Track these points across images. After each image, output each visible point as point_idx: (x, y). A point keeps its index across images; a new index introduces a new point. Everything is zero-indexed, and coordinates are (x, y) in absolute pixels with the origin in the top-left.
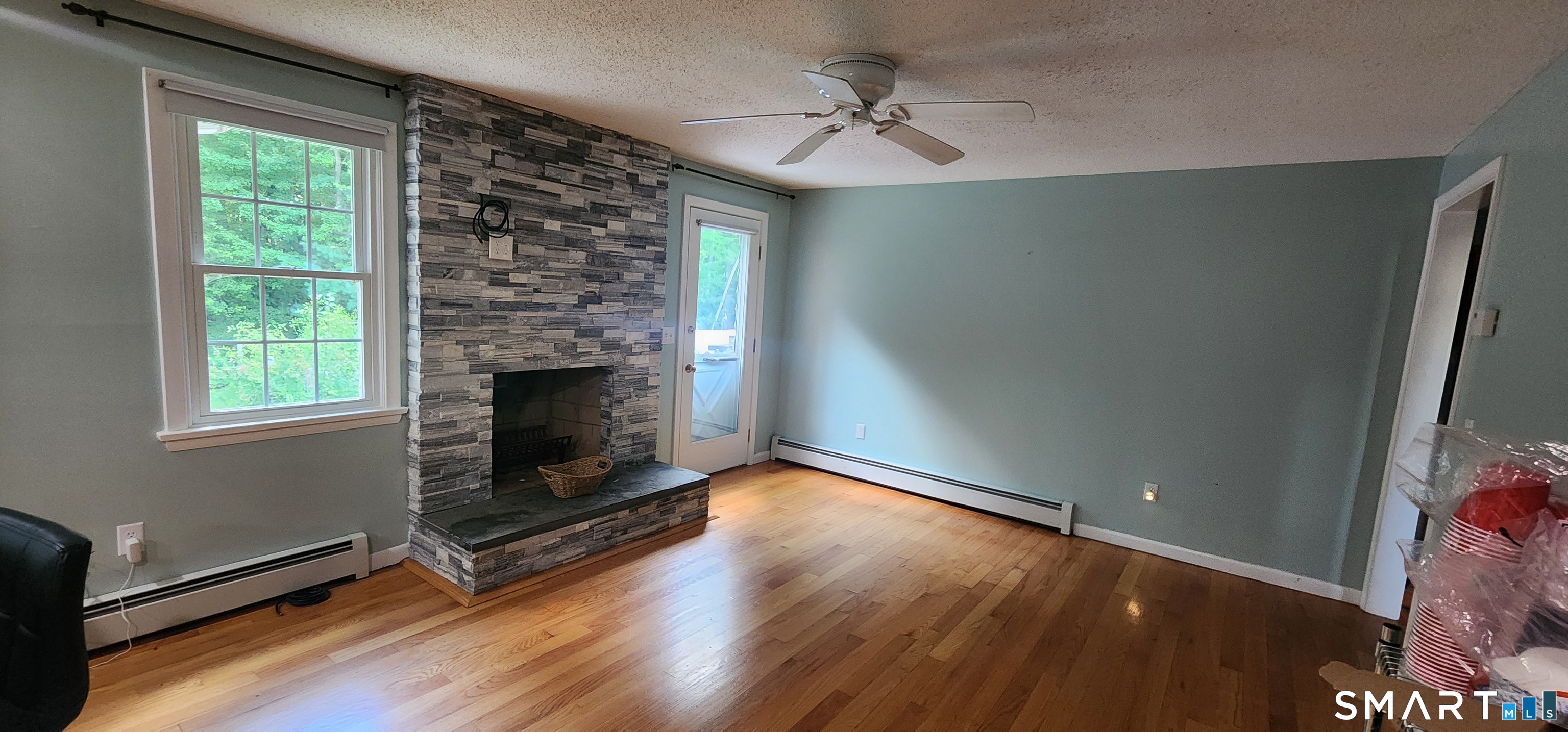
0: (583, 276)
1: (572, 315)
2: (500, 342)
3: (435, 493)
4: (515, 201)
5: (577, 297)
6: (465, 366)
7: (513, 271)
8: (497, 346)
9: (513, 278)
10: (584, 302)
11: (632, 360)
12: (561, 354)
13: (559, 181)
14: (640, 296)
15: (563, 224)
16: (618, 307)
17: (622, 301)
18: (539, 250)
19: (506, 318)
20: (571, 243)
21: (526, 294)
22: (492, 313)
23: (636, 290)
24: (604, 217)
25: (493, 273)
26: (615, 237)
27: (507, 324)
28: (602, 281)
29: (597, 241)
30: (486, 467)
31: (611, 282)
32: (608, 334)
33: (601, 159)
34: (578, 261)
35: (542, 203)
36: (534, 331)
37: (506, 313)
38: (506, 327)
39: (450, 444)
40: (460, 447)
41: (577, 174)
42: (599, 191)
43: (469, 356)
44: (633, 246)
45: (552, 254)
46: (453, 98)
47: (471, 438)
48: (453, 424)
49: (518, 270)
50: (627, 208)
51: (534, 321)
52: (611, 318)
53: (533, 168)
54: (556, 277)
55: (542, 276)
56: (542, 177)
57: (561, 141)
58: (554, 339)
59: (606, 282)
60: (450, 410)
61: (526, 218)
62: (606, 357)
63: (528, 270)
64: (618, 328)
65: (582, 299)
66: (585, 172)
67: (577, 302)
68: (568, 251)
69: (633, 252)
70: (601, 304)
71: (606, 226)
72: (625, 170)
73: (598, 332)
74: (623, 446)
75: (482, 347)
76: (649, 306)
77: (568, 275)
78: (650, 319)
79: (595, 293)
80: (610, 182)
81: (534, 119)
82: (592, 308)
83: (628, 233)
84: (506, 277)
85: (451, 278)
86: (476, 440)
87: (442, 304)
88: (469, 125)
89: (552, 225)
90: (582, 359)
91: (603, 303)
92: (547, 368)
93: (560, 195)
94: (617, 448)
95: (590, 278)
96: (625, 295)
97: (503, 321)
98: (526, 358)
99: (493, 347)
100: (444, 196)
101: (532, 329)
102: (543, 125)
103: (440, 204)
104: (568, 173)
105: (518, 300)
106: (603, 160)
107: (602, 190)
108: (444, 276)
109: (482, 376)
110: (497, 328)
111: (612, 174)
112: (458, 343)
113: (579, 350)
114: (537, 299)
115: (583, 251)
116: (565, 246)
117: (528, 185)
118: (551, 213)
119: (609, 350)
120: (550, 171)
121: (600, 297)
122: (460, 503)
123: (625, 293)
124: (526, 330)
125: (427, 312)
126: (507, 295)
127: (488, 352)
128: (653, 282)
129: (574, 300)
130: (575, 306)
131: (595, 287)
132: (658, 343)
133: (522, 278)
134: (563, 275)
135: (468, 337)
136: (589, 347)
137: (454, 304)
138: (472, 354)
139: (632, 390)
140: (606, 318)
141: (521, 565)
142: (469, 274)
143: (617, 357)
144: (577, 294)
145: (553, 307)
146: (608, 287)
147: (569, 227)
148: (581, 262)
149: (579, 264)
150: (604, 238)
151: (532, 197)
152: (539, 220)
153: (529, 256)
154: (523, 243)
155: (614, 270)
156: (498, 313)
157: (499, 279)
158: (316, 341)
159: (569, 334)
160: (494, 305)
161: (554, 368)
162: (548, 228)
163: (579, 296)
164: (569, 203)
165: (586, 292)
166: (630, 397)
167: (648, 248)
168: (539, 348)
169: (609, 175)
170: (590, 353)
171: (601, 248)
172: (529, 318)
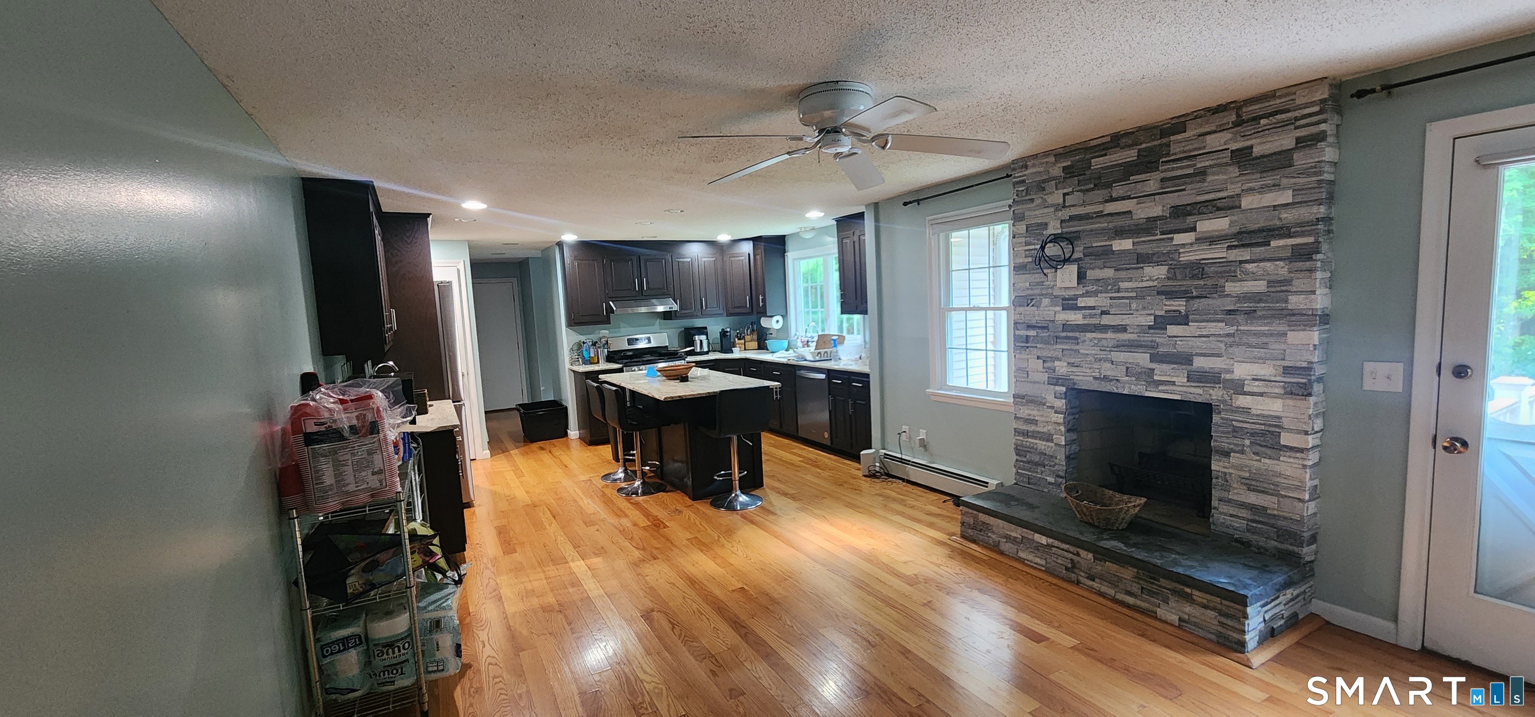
0: (1159, 293)
1: (1147, 338)
2: (1072, 360)
3: (1024, 472)
4: (1084, 231)
5: (1153, 318)
6: (1045, 377)
7: (1082, 296)
8: (1068, 363)
9: (1081, 302)
10: (1160, 324)
11: (1242, 401)
12: (1134, 379)
13: (1129, 198)
14: (1259, 313)
15: (1136, 240)
16: (1219, 328)
17: (1222, 321)
18: (1109, 273)
19: (1077, 338)
20: (1143, 259)
21: (1091, 316)
22: (1064, 334)
23: (1246, 305)
24: (1190, 219)
25: (1064, 299)
26: (1212, 240)
27: (1078, 344)
28: (1189, 297)
29: (1181, 251)
30: (1061, 467)
31: (1206, 297)
32: (1199, 363)
33: (1185, 152)
34: (1154, 278)
35: (1111, 225)
36: (1102, 352)
37: (1077, 334)
38: (1077, 347)
39: (1035, 438)
40: (1041, 442)
41: (1151, 182)
42: (1184, 190)
43: (1048, 370)
44: (1243, 246)
45: (1122, 274)
46: (1034, 166)
47: (1048, 438)
48: (1034, 422)
49: (1087, 294)
50: (1232, 197)
51: (1104, 343)
52: (1204, 342)
53: (1101, 194)
54: (1127, 298)
55: (1111, 298)
56: (1112, 200)
57: (1131, 155)
58: (1126, 363)
59: (1197, 297)
60: (1033, 410)
61: (1095, 245)
62: (1200, 391)
63: (1095, 294)
64: (1218, 355)
65: (1159, 320)
66: (1163, 175)
67: (1153, 323)
68: (1142, 268)
69: (1245, 254)
70: (1187, 324)
71: (1194, 229)
72: (1228, 149)
73: (1185, 359)
74: (1232, 516)
75: (1057, 363)
76: (1278, 327)
77: (1141, 294)
78: (1283, 347)
79: (1180, 312)
80: (1202, 173)
81: (1102, 147)
82: (1172, 330)
83: (1235, 230)
84: (1075, 302)
85: (1033, 306)
86: (1052, 441)
87: (1028, 326)
88: (1044, 181)
89: (1125, 244)
90: (1161, 388)
91: (1190, 324)
92: (1116, 391)
93: (1130, 212)
94: (1221, 513)
95: (1170, 294)
96: (1229, 312)
97: (1074, 341)
98: (1095, 378)
99: (1066, 364)
100: (1027, 244)
101: (1101, 350)
102: (1111, 148)
103: (1026, 250)
104: (1139, 186)
105: (1086, 322)
106: (1190, 151)
107: (1189, 187)
108: (1028, 305)
109: (1057, 388)
110: (1069, 348)
111: (1201, 164)
112: (1038, 358)
113: (1155, 378)
114: (1106, 320)
115: (1162, 265)
116: (1137, 264)
117: (1095, 213)
118: (1120, 233)
119: (1201, 382)
120: (1118, 190)
121: (1187, 316)
122: (1041, 489)
123: (1230, 310)
124: (1095, 351)
125: (1017, 332)
126: (1075, 317)
127: (1062, 368)
128: (1286, 291)
129: (1150, 320)
130: (1150, 327)
131: (1179, 305)
132: (1305, 384)
133: (1090, 302)
134: (1134, 294)
135: (1045, 353)
136: (1169, 375)
137: (1035, 327)
138: (1049, 368)
139: (1247, 442)
140: (1199, 342)
141: (990, 537)
142: (1046, 301)
143: (1215, 394)
144: (1151, 314)
145: (1123, 329)
146: (1196, 304)
147: (1144, 242)
148: (1158, 278)
149: (1156, 280)
150: (1191, 244)
151: (1100, 223)
152: (1108, 243)
153: (1099, 280)
154: (1091, 269)
155: (1210, 282)
156: (1069, 334)
157: (1069, 304)
158: (967, 349)
159: (1143, 359)
160: (1066, 327)
161: (1124, 392)
162: (1118, 249)
163: (1156, 316)
164: (1142, 216)
165: (1166, 311)
166: (1242, 452)
167: (1274, 243)
168: (1107, 369)
169: (1199, 165)
170: (1173, 383)
171: (1184, 258)
172: (1100, 340)
